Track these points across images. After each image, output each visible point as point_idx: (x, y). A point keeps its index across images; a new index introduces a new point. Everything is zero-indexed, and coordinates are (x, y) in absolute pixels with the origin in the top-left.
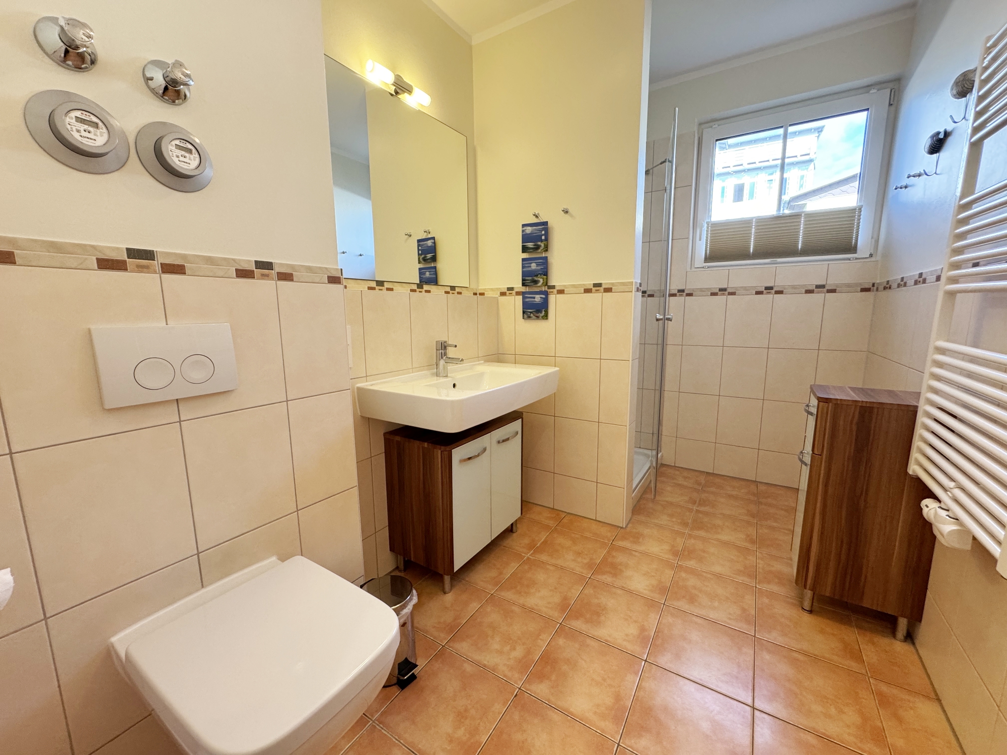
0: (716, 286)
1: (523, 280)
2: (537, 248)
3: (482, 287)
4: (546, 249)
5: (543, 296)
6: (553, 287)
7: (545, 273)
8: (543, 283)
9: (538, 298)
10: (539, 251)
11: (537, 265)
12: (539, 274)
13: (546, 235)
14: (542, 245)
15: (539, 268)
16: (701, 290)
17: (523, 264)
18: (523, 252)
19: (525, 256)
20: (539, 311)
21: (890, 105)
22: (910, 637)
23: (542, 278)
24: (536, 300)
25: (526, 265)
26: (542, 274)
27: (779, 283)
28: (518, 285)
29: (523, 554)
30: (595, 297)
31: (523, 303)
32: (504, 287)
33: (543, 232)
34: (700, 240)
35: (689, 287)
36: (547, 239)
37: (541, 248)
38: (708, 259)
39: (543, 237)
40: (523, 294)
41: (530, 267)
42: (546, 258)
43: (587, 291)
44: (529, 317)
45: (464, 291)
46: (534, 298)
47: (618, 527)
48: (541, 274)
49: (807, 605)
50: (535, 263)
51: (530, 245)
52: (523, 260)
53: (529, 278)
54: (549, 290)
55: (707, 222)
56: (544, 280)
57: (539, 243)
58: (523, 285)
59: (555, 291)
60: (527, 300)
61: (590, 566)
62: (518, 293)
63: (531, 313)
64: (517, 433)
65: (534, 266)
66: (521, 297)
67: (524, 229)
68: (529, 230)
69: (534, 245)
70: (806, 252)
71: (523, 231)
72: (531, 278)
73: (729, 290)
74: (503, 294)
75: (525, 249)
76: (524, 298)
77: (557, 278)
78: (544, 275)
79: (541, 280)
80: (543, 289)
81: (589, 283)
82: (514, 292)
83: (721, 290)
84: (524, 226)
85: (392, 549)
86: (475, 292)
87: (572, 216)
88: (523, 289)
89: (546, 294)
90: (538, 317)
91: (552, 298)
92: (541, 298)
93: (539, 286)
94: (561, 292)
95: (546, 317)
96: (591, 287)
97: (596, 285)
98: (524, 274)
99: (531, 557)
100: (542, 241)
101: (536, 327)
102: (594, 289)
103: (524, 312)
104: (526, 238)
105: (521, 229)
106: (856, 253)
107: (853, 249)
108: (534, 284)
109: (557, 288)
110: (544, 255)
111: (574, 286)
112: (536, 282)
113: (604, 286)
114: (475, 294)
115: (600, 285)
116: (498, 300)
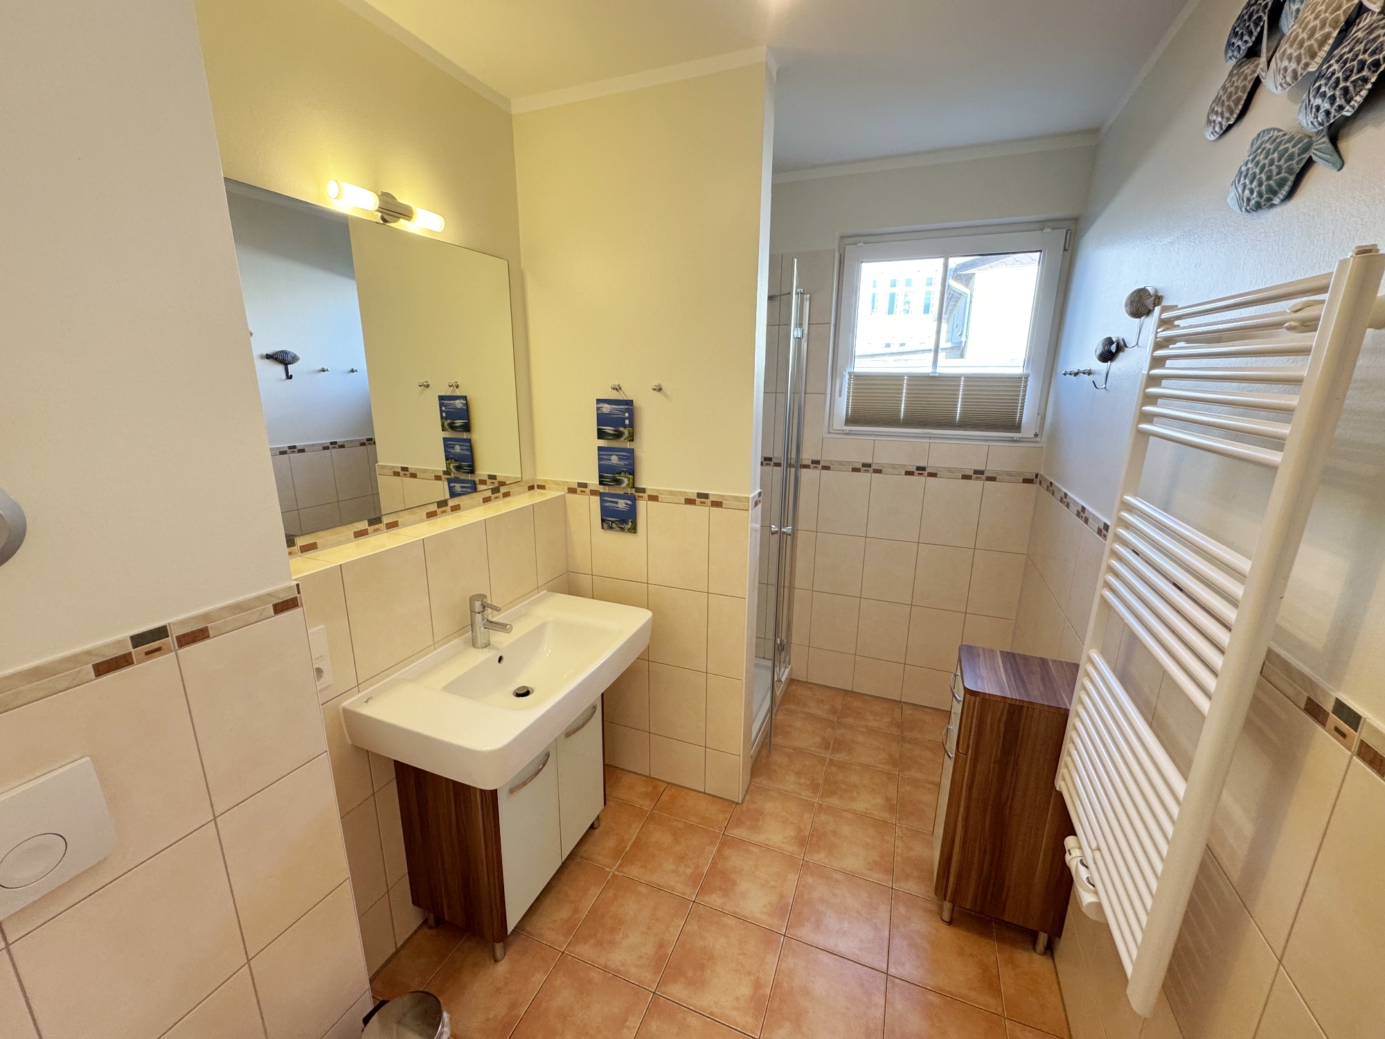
0: (859, 459)
1: (600, 477)
2: (618, 435)
3: (541, 478)
4: (632, 438)
5: (630, 502)
6: (643, 490)
7: (632, 472)
8: (628, 484)
9: (622, 504)
10: (622, 439)
11: (619, 458)
12: (623, 471)
13: (631, 418)
14: (626, 433)
15: (622, 463)
16: (841, 463)
17: (599, 455)
18: (599, 438)
19: (602, 443)
20: (624, 521)
21: (1065, 250)
22: (1050, 950)
23: (627, 477)
24: (619, 506)
25: (604, 457)
26: (627, 472)
27: (932, 463)
28: (593, 481)
29: (607, 869)
30: (700, 511)
31: (603, 508)
32: (574, 481)
33: (627, 415)
34: (840, 396)
35: (825, 458)
36: (632, 425)
37: (625, 437)
38: (850, 421)
39: (627, 422)
40: (602, 495)
41: (610, 460)
42: (632, 451)
43: (689, 502)
44: (611, 528)
45: (513, 489)
46: (617, 503)
47: (733, 802)
48: (625, 472)
49: (946, 916)
50: (617, 455)
51: (609, 429)
52: (600, 449)
53: (608, 475)
54: (637, 494)
55: (849, 373)
56: (629, 481)
57: (622, 429)
58: (601, 483)
59: (645, 496)
60: (607, 504)
61: (694, 880)
62: (593, 493)
63: (613, 522)
64: (594, 708)
65: (614, 459)
66: (596, 500)
67: (599, 406)
68: (606, 408)
69: (615, 431)
70: (964, 424)
71: (598, 409)
72: (611, 475)
73: (874, 467)
74: (572, 491)
75: (601, 435)
76: (602, 501)
77: (648, 478)
78: (630, 474)
79: (626, 481)
80: (629, 491)
81: (692, 491)
82: (587, 490)
83: (864, 465)
84: (599, 401)
85: (416, 902)
86: (531, 484)
87: (666, 396)
88: (601, 489)
89: (633, 499)
90: (622, 529)
91: (642, 505)
92: (626, 504)
93: (624, 488)
94: (654, 498)
95: (634, 530)
96: (695, 497)
97: (700, 495)
98: (602, 469)
99: (617, 873)
100: (625, 427)
101: (616, 540)
102: (698, 500)
103: (603, 520)
104: (602, 419)
105: (595, 405)
106: (1020, 432)
107: (1017, 427)
108: (616, 485)
109: (648, 493)
110: (628, 445)
111: (671, 493)
112: (618, 482)
113: (711, 498)
114: (531, 488)
115: (706, 496)
116: (565, 498)
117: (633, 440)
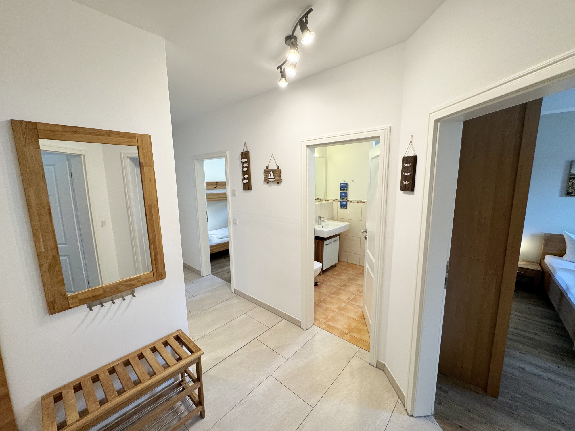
1: (340, 198)
2: (344, 190)
3: (328, 198)
4: (347, 190)
6: (349, 200)
7: (347, 197)
9: (344, 203)
13: (347, 186)
15: (345, 195)
17: (340, 194)
20: (345, 207)
29: (339, 271)
30: (360, 204)
31: (340, 204)
32: (334, 199)
36: (347, 188)
40: (340, 201)
42: (347, 193)
43: (358, 202)
44: (342, 208)
45: (323, 200)
51: (342, 189)
52: (340, 192)
53: (342, 197)
57: (345, 188)
59: (349, 201)
62: (338, 201)
64: (338, 240)
65: (343, 194)
66: (339, 202)
68: (342, 185)
71: (340, 185)
74: (334, 201)
75: (341, 190)
76: (340, 203)
77: (350, 198)
79: (345, 198)
80: (346, 200)
81: (359, 200)
82: (337, 201)
84: (341, 183)
87: (354, 182)
88: (340, 200)
89: (347, 202)
90: (344, 208)
91: (348, 203)
94: (351, 202)
95: (346, 208)
98: (341, 196)
101: (343, 211)
102: (360, 202)
103: (340, 207)
104: (341, 187)
108: (343, 199)
109: (350, 201)
110: (346, 191)
111: (354, 201)
113: (362, 201)
114: (326, 200)
116: (333, 203)
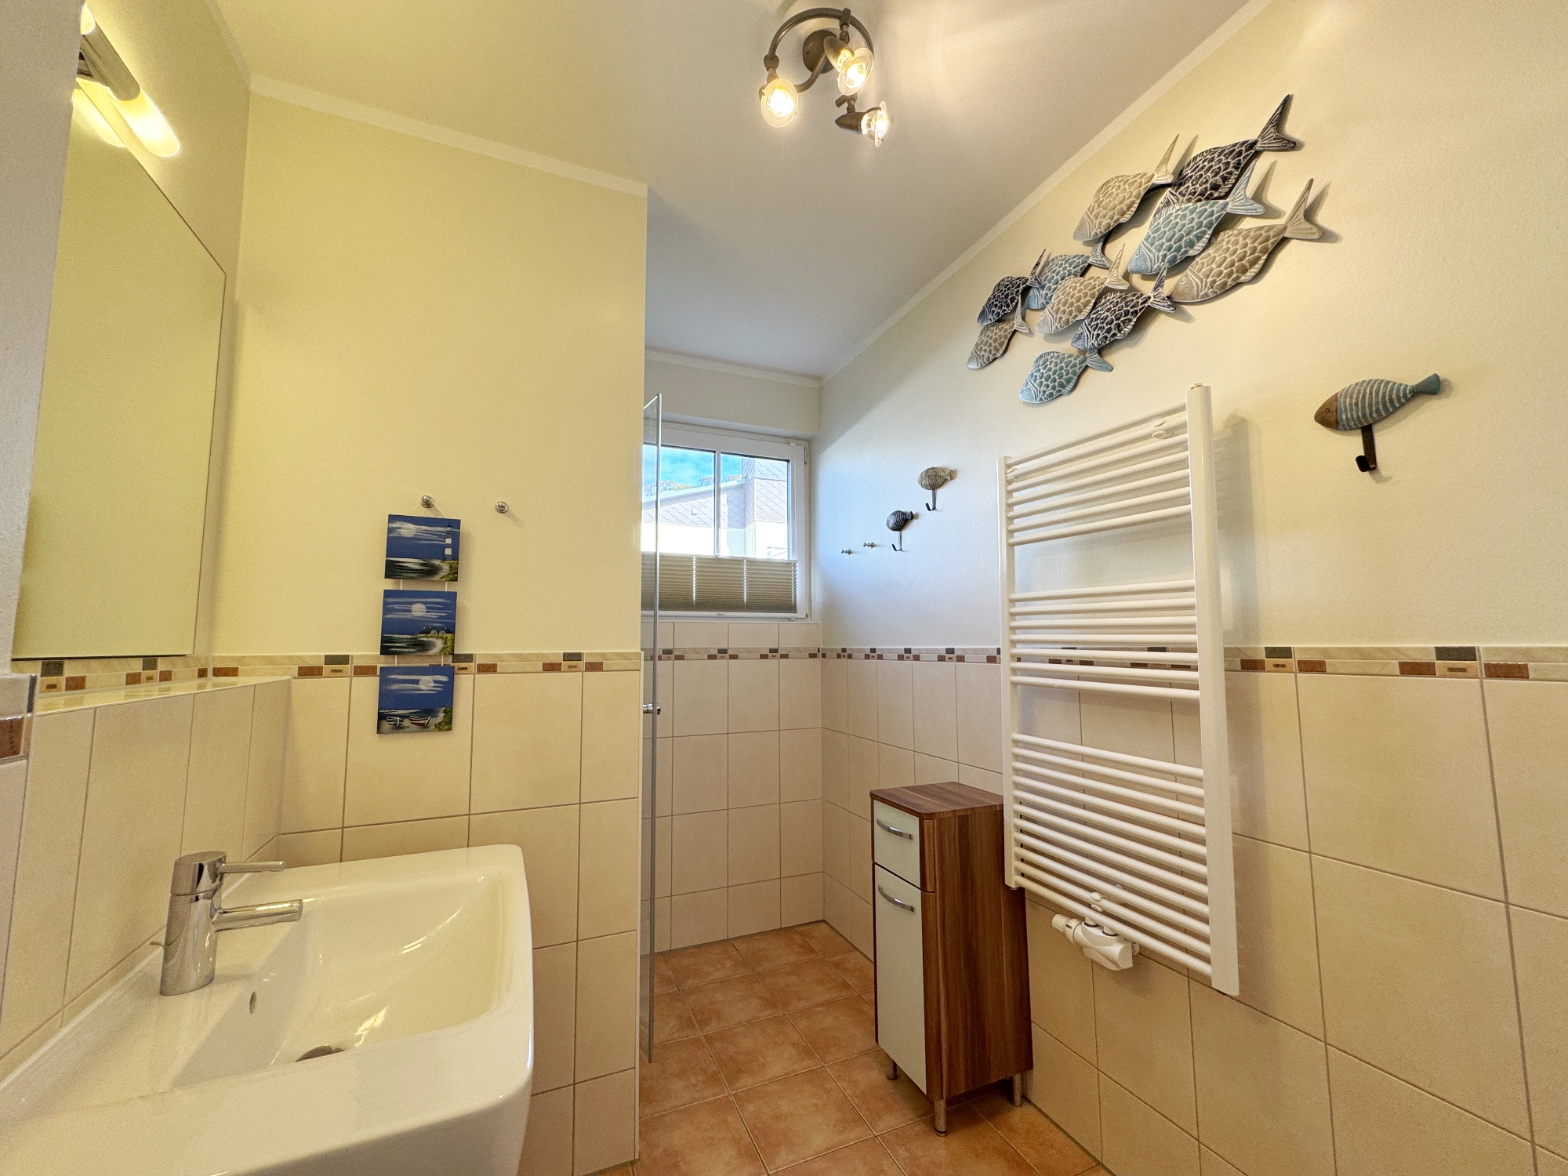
0: (658, 645)
1: (384, 640)
2: (430, 572)
3: (224, 652)
4: (454, 576)
5: (444, 679)
6: (469, 658)
7: (449, 628)
8: (443, 649)
9: (427, 684)
10: (437, 578)
11: (427, 608)
12: (434, 628)
13: (455, 546)
14: (445, 567)
15: (433, 615)
17: (385, 604)
18: (387, 576)
19: (390, 584)
20: (429, 712)
21: (806, 463)
22: (1026, 1092)
23: (442, 638)
24: (421, 686)
25: (396, 607)
26: (443, 629)
27: (733, 645)
28: (365, 646)
30: (567, 680)
31: (385, 695)
32: (313, 654)
33: (449, 541)
36: (455, 557)
37: (442, 574)
38: (646, 605)
39: (448, 552)
40: (382, 672)
41: (410, 611)
42: (453, 596)
43: (551, 667)
44: (398, 728)
45: (178, 668)
46: (417, 682)
48: (438, 630)
49: (941, 1124)
50: (423, 603)
51: (412, 563)
52: (388, 594)
53: (402, 637)
54: (458, 665)
55: (636, 554)
56: (445, 643)
57: (437, 562)
58: (385, 651)
59: (472, 666)
60: (394, 687)
62: (362, 671)
63: (403, 717)
65: (418, 610)
66: (373, 679)
67: (394, 525)
68: (408, 530)
69: (422, 564)
70: (751, 607)
71: (390, 530)
72: (409, 636)
74: (308, 672)
75: (392, 570)
76: (383, 682)
77: (477, 639)
78: (448, 632)
79: (439, 644)
80: (443, 661)
81: (555, 651)
82: (348, 668)
83: (665, 652)
84: (393, 518)
86: (203, 666)
87: (515, 520)
88: (382, 662)
89: (450, 672)
90: (421, 727)
91: (464, 684)
92: (435, 682)
93: (430, 656)
94: (488, 668)
95: (447, 724)
96: (560, 660)
97: (568, 657)
98: (387, 628)
100: (444, 558)
101: (412, 749)
102: (565, 664)
103: (381, 717)
104: (396, 546)
105: (384, 524)
106: (796, 612)
107: (792, 608)
108: (419, 651)
109: (478, 661)
110: (447, 588)
111: (521, 657)
112: (423, 647)
113: (586, 659)
114: (202, 673)
115: (577, 657)
116: (289, 688)
117: (456, 580)
